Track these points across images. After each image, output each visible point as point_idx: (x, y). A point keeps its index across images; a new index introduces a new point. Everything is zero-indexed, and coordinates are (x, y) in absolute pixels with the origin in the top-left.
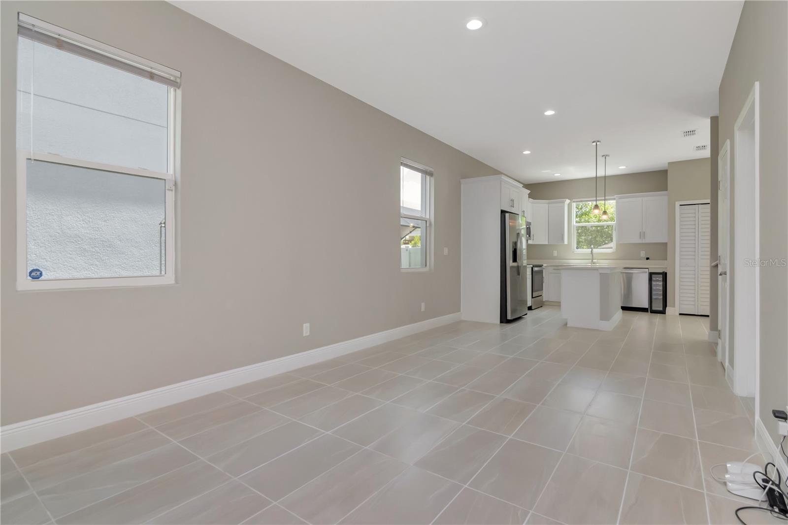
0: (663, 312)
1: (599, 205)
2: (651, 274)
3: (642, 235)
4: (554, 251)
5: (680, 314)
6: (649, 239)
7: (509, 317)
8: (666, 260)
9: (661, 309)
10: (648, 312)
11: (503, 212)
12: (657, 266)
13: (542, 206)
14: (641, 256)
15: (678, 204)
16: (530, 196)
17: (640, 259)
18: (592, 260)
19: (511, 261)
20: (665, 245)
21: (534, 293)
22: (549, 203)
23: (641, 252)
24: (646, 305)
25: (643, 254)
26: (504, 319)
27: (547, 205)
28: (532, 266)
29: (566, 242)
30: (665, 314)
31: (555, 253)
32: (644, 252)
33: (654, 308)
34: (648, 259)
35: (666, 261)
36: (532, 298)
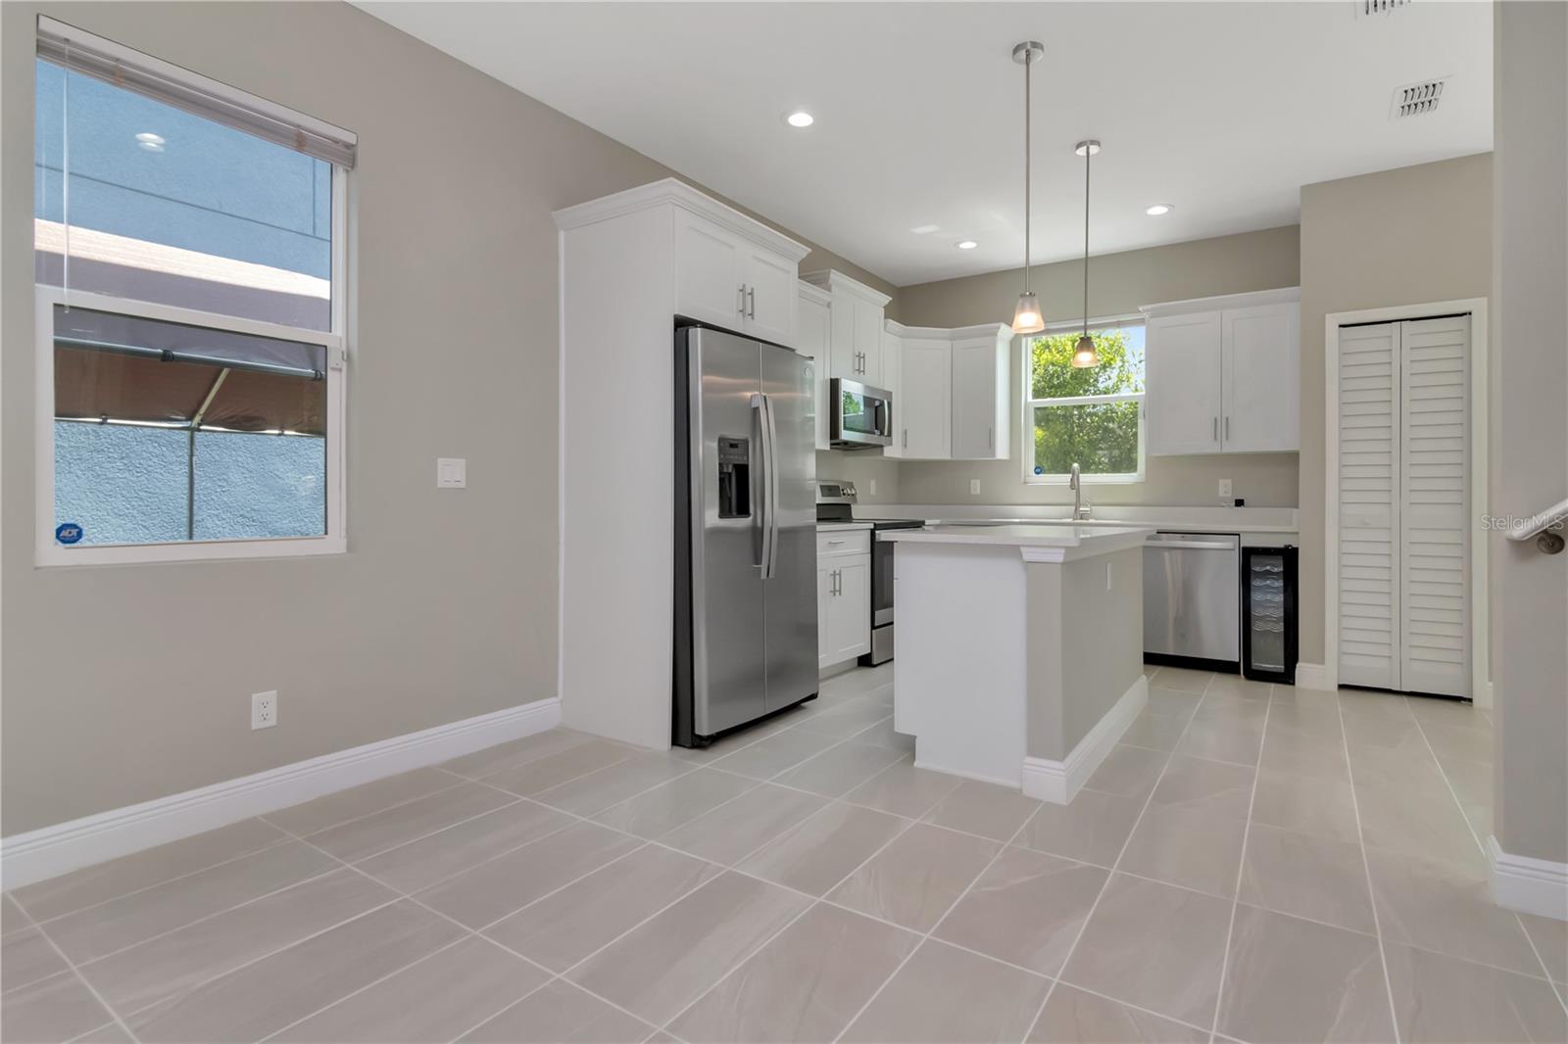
0: (1287, 677)
1: (1095, 341)
2: (1248, 554)
3: (1221, 427)
4: (973, 482)
5: (1342, 687)
6: (1245, 442)
7: (704, 728)
8: (1297, 507)
9: (1280, 667)
10: (1239, 673)
11: (682, 324)
12: (1265, 528)
13: (932, 345)
14: (1221, 494)
15: (1332, 322)
16: (891, 312)
17: (1217, 503)
18: (1077, 505)
19: (716, 511)
20: (1292, 459)
21: (877, 613)
22: (952, 338)
23: (1222, 482)
24: (1233, 654)
25: (1225, 488)
26: (685, 733)
27: (948, 343)
28: (872, 526)
29: (1002, 452)
30: (1293, 684)
31: (976, 487)
32: (1229, 482)
33: (1256, 665)
34: (1239, 503)
35: (1295, 510)
36: (873, 627)
